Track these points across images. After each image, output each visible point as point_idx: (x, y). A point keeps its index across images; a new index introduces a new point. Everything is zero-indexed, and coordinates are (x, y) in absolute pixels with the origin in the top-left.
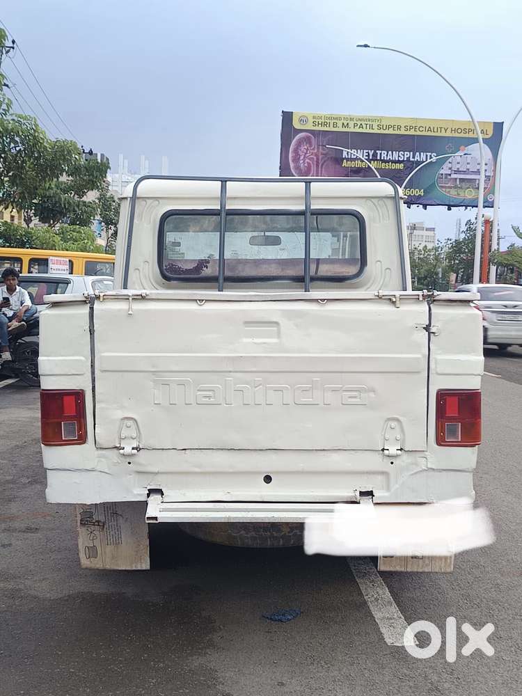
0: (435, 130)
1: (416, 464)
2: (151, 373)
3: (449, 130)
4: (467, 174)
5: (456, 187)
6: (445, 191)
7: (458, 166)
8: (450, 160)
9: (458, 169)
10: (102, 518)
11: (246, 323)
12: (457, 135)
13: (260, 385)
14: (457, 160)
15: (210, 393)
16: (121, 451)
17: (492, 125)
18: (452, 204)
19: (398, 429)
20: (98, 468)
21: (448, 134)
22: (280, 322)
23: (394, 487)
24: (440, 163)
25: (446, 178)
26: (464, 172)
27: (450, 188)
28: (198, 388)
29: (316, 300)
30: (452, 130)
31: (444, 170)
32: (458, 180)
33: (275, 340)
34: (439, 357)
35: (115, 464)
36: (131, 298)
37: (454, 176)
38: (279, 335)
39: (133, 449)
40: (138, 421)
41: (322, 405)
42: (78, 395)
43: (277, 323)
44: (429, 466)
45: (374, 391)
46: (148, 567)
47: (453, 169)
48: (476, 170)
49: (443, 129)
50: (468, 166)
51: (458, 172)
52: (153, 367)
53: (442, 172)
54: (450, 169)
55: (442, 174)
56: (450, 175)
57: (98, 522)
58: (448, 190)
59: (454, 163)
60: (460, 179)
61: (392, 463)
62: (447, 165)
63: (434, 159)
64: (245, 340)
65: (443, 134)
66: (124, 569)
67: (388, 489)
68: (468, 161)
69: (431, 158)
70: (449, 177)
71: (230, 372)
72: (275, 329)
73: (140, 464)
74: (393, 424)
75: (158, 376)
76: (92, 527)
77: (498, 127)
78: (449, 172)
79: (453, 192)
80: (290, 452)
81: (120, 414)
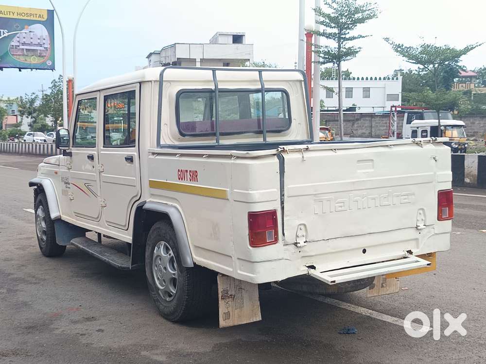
0: (6, 13)
1: (429, 232)
2: (313, 195)
3: (16, 14)
4: (30, 46)
5: (23, 55)
6: (16, 58)
7: (24, 40)
8: (18, 35)
9: (24, 42)
10: (233, 293)
11: (358, 161)
12: (21, 17)
14: (24, 35)
15: (342, 204)
17: (46, 11)
18: (21, 67)
19: (422, 215)
20: (285, 257)
21: (15, 16)
22: (374, 160)
23: (421, 246)
24: (10, 38)
25: (16, 48)
26: (29, 45)
27: (19, 55)
28: (337, 202)
29: (387, 146)
30: (18, 14)
31: (14, 43)
32: (25, 50)
33: (372, 170)
35: (293, 254)
36: (302, 151)
37: (21, 47)
38: (373, 167)
39: (304, 242)
40: (307, 226)
41: (392, 205)
42: (273, 213)
43: (372, 160)
44: (436, 233)
46: (261, 319)
47: (21, 42)
48: (37, 43)
49: (11, 13)
50: (32, 40)
51: (24, 44)
52: (315, 191)
53: (12, 43)
54: (19, 42)
55: (13, 46)
56: (19, 46)
57: (231, 295)
58: (18, 57)
59: (21, 37)
60: (26, 49)
61: (420, 233)
62: (16, 39)
63: (7, 34)
64: (359, 171)
65: (11, 16)
66: (245, 323)
67: (418, 248)
68: (32, 37)
69: (4, 33)
70: (18, 48)
71: (352, 191)
72: (371, 163)
73: (304, 252)
74: (421, 212)
75: (317, 196)
76: (228, 300)
77: (51, 13)
78: (18, 44)
79: (22, 59)
80: (377, 234)
81: (298, 222)
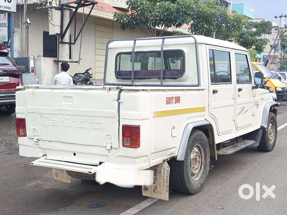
1: (116, 153)
2: (39, 114)
11: (64, 97)
13: (68, 120)
15: (55, 122)
16: (33, 140)
19: (110, 139)
20: (30, 145)
23: (110, 161)
28: (51, 120)
29: (84, 89)
33: (72, 104)
34: (123, 112)
35: (34, 144)
36: (34, 88)
38: (73, 101)
39: (37, 140)
40: (37, 130)
41: (87, 128)
42: (24, 120)
43: (72, 97)
44: (120, 154)
45: (102, 124)
52: (39, 111)
61: (109, 152)
64: (64, 103)
71: (59, 114)
72: (72, 99)
73: (39, 145)
74: (109, 137)
75: (41, 115)
80: (78, 145)
81: (33, 127)
